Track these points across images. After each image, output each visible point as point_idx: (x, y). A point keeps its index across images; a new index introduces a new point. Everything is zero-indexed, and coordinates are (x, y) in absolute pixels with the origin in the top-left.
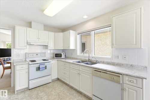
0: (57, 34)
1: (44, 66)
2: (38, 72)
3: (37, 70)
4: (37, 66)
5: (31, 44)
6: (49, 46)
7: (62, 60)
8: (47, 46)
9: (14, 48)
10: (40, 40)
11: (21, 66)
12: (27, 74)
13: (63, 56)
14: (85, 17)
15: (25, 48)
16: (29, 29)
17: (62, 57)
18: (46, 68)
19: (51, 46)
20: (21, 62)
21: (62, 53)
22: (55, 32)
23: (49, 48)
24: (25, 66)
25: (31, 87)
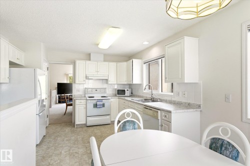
0: (119, 64)
1: (101, 103)
2: (96, 109)
3: (94, 107)
4: (94, 102)
5: (90, 78)
6: (109, 80)
7: (126, 98)
8: (107, 80)
9: (75, 83)
10: (99, 73)
11: (80, 101)
12: (85, 110)
13: (127, 93)
14: (146, 43)
15: (84, 82)
16: (88, 62)
17: (126, 95)
18: (103, 105)
19: (112, 80)
20: (81, 97)
21: (126, 90)
22: (117, 61)
23: (109, 83)
24: (83, 102)
25: (88, 124)
